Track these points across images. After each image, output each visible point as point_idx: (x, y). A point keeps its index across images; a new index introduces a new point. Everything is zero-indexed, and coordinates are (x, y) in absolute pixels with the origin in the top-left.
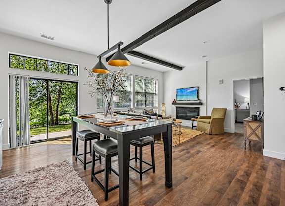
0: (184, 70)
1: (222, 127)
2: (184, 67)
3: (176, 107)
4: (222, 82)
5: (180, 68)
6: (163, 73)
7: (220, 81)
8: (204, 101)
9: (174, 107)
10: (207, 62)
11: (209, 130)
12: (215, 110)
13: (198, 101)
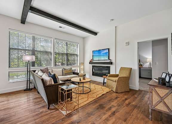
0: (98, 35)
1: (128, 84)
2: (98, 33)
3: (93, 66)
4: (128, 44)
5: (95, 34)
6: (84, 38)
7: (127, 43)
8: (113, 61)
9: (91, 65)
10: (116, 27)
11: (115, 88)
12: (122, 69)
13: (109, 61)
